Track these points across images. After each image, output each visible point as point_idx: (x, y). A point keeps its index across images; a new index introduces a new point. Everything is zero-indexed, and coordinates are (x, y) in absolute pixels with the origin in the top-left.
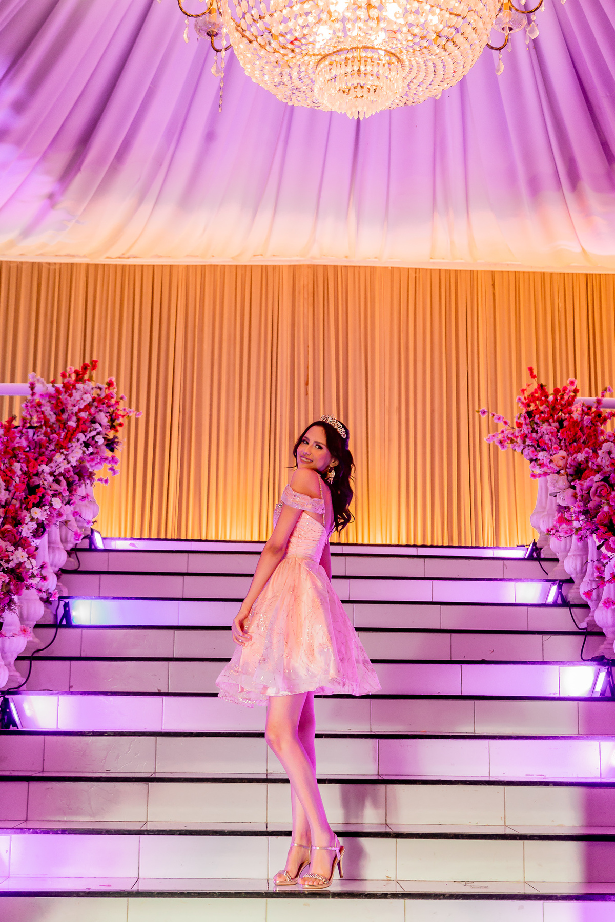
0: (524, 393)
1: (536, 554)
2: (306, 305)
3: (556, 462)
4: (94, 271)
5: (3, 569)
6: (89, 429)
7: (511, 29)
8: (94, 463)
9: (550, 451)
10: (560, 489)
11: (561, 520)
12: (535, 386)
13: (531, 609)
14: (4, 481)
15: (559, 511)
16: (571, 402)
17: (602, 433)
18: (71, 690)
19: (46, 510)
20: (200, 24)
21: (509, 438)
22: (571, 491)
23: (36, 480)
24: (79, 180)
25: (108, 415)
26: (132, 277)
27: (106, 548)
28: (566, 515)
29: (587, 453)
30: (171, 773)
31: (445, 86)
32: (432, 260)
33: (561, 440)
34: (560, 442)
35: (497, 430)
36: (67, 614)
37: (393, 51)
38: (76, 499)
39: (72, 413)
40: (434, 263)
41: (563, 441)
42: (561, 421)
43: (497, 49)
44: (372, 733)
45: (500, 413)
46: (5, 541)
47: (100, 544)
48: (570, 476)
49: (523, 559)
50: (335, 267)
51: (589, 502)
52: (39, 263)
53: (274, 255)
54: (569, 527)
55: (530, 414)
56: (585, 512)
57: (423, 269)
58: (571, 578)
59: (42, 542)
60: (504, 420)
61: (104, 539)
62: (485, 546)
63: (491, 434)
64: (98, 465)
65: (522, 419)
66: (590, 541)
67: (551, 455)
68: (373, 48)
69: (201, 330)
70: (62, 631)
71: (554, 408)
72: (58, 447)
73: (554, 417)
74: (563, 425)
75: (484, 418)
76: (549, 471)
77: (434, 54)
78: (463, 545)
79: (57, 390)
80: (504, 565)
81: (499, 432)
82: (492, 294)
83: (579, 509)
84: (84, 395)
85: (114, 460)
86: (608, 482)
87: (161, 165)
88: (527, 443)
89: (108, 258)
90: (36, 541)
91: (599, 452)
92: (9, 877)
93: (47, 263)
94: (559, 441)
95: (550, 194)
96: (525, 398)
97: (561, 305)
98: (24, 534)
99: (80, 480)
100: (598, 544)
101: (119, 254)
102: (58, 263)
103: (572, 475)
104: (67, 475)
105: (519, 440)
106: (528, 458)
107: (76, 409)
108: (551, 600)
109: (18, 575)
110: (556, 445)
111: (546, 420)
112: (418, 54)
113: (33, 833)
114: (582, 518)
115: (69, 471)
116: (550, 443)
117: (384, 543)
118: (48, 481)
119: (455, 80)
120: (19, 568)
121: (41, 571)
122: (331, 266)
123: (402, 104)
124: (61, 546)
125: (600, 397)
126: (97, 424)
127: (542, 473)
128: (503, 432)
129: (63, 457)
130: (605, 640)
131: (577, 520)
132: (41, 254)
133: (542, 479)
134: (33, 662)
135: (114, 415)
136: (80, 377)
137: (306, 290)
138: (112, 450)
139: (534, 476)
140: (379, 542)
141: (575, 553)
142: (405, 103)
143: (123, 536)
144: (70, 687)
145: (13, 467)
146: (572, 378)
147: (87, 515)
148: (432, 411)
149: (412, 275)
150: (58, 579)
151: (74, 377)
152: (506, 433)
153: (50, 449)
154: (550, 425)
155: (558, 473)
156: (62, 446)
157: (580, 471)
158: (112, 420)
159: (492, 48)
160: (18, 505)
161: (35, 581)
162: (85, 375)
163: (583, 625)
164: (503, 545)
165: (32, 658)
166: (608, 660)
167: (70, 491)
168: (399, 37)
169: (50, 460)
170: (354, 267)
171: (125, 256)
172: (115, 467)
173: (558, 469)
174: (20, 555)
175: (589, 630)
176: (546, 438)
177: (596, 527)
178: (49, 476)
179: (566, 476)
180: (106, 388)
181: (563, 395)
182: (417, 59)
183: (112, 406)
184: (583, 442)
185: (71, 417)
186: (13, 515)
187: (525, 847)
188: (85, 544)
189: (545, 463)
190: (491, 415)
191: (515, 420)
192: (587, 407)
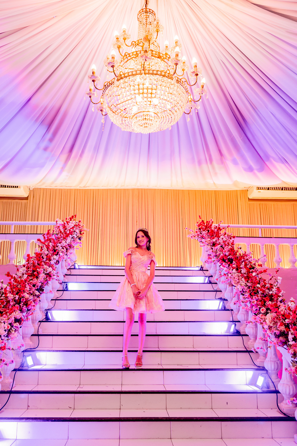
0: (198, 223)
1: (202, 269)
2: (136, 200)
3: (207, 242)
4: (76, 191)
5: (45, 273)
6: (73, 234)
7: (191, 108)
8: (75, 244)
10: (208, 249)
12: (201, 221)
13: (200, 284)
14: (47, 248)
15: (208, 256)
16: (211, 225)
17: (220, 233)
19: (58, 256)
20: (98, 107)
21: (194, 236)
22: (212, 250)
23: (56, 248)
24: (70, 163)
25: (79, 230)
26: (87, 193)
27: (79, 268)
28: (210, 257)
29: (216, 239)
31: (172, 124)
33: (208, 236)
35: (190, 234)
36: (67, 287)
37: (155, 112)
38: (69, 253)
39: (68, 229)
40: (172, 188)
41: (209, 236)
42: (208, 231)
44: (155, 321)
45: (191, 229)
46: (46, 265)
47: (77, 267)
49: (198, 270)
51: (217, 253)
52: (61, 189)
53: (127, 186)
54: (211, 260)
55: (200, 229)
56: (216, 256)
57: (169, 189)
58: (212, 275)
59: (58, 266)
60: (192, 231)
61: (78, 266)
62: (187, 267)
65: (197, 230)
66: (217, 264)
67: (206, 240)
68: (149, 111)
69: (107, 207)
70: (65, 292)
71: (206, 227)
72: (63, 239)
73: (206, 229)
75: (187, 230)
76: (205, 245)
77: (168, 113)
78: (181, 266)
79: (64, 223)
80: (193, 272)
82: (188, 196)
83: (214, 255)
84: (72, 224)
85: (80, 243)
86: (222, 247)
87: (93, 158)
88: (199, 237)
89: (80, 187)
90: (56, 265)
91: (219, 238)
92: (46, 365)
93: (63, 189)
95: (204, 166)
96: (198, 225)
97: (208, 199)
98: (52, 263)
99: (70, 248)
100: (220, 265)
101: (83, 186)
102: (67, 189)
103: (212, 246)
104: (66, 247)
105: (197, 236)
106: (199, 241)
108: (206, 282)
109: (50, 275)
110: (207, 237)
111: (204, 230)
112: (163, 113)
113: (53, 351)
114: (215, 257)
115: (67, 245)
116: (205, 237)
117: (159, 266)
119: (175, 122)
120: (50, 273)
121: (57, 274)
123: (159, 130)
124: (65, 268)
125: (219, 223)
126: (76, 232)
127: (203, 245)
128: (192, 234)
129: (65, 241)
133: (203, 247)
135: (81, 230)
136: (71, 219)
137: (136, 195)
138: (80, 240)
139: (201, 246)
141: (213, 268)
143: (85, 265)
144: (66, 308)
145: (49, 244)
146: (211, 219)
147: (73, 259)
148: (172, 229)
149: (166, 191)
150: (64, 277)
151: (69, 219)
152: (193, 234)
153: (61, 239)
154: (205, 232)
155: (208, 245)
156: (65, 238)
157: (214, 244)
158: (81, 232)
159: (186, 113)
160: (51, 255)
161: (55, 277)
162: (73, 218)
163: (215, 289)
164: (193, 266)
165: (56, 300)
166: (223, 299)
167: (67, 251)
168: (157, 107)
169: (61, 242)
170: (150, 189)
171: (86, 186)
172: (81, 245)
173: (208, 244)
174: (50, 269)
175: (217, 290)
176: (204, 235)
177: (219, 260)
178: (60, 247)
179: (210, 246)
180: (79, 223)
181: (209, 223)
182: (163, 115)
183: (81, 228)
184: (215, 236)
185: (68, 231)
186: (49, 258)
187: (199, 354)
188: (73, 267)
189: (204, 242)
190: (189, 229)
191: (195, 231)
192: (216, 226)
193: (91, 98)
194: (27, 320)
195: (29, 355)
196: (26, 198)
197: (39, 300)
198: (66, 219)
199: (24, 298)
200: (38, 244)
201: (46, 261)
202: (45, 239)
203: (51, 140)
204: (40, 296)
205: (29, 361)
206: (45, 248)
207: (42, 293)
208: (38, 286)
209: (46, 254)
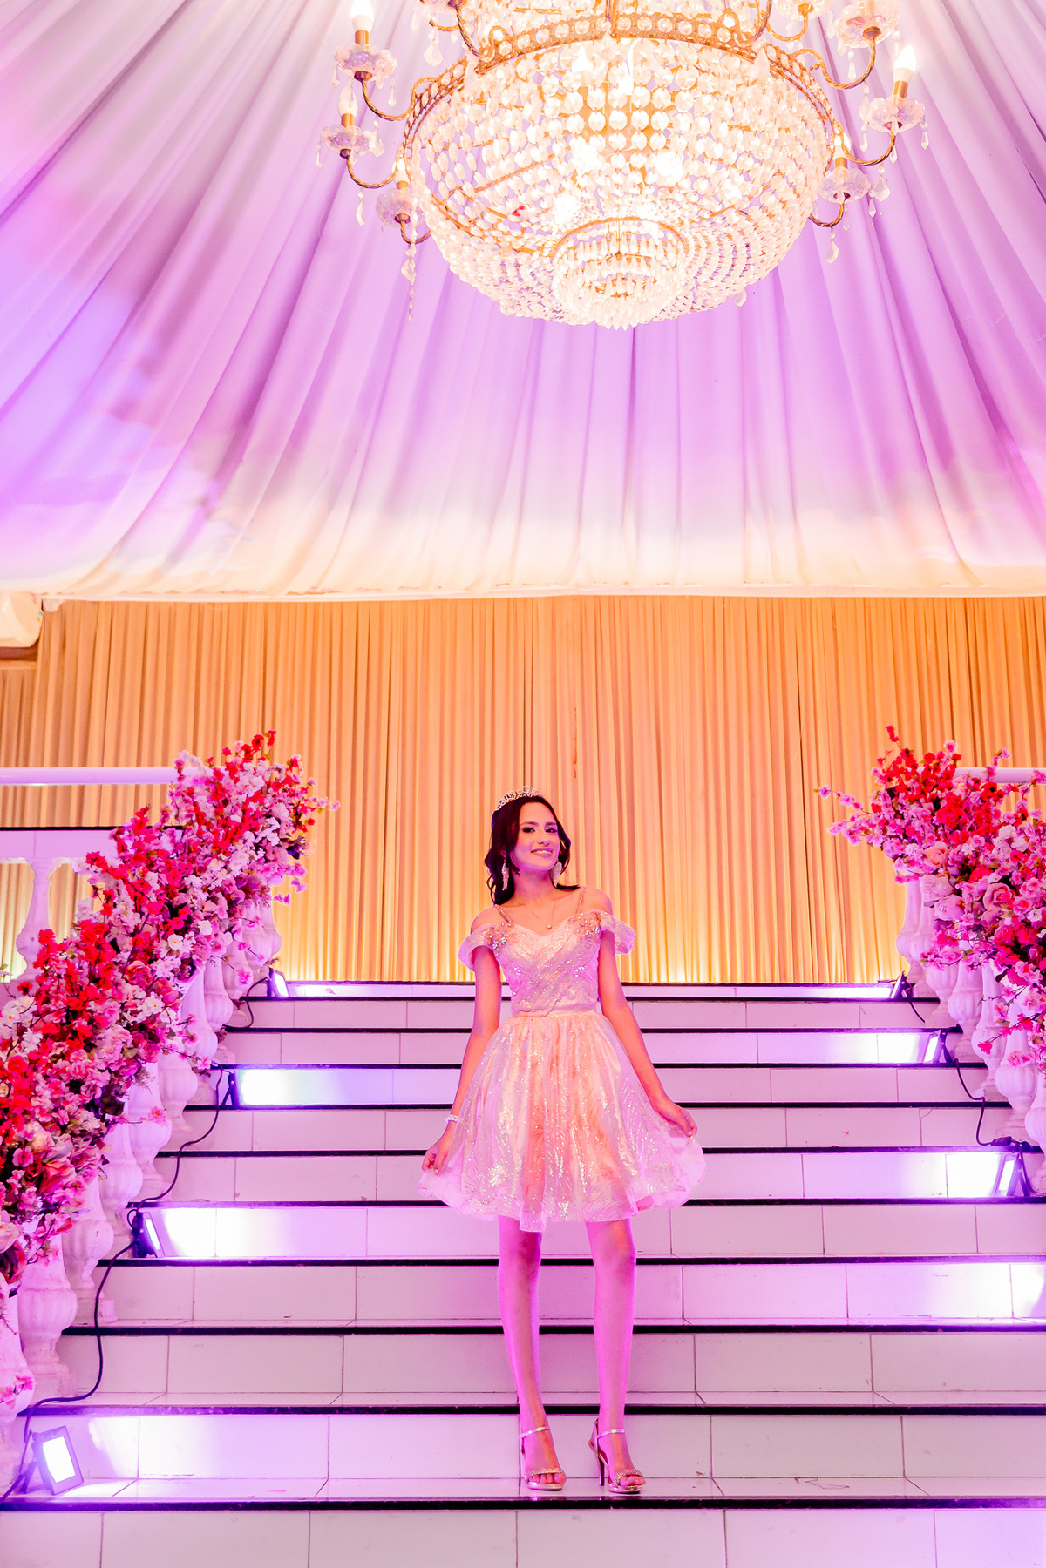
0: (881, 764)
1: (906, 993)
2: (571, 651)
3: (932, 857)
4: (276, 613)
5: (128, 1024)
6: (261, 826)
7: (847, 196)
8: (269, 875)
9: (922, 844)
10: (938, 895)
11: (943, 940)
12: (897, 753)
13: (901, 1071)
14: (135, 899)
15: (938, 928)
16: (949, 775)
17: (998, 814)
18: (237, 1200)
19: (190, 938)
20: (384, 204)
21: (862, 829)
22: (955, 898)
23: (181, 898)
24: (241, 474)
25: (291, 807)
26: (328, 621)
27: (292, 996)
28: (949, 933)
29: (977, 841)
30: (379, 1320)
31: (751, 278)
32: (746, 585)
33: (937, 827)
34: (936, 830)
35: (845, 817)
36: (233, 1091)
37: (669, 223)
38: (240, 923)
39: (238, 805)
40: (749, 589)
41: (941, 828)
42: (936, 801)
43: (826, 225)
44: (674, 1257)
45: (848, 793)
46: (133, 984)
47: (282, 991)
48: (952, 877)
49: (889, 1000)
50: (611, 598)
51: (982, 913)
52: (199, 604)
53: (524, 584)
54: (954, 950)
55: (892, 793)
56: (978, 927)
57: (733, 597)
58: (958, 1025)
59: (193, 987)
60: (855, 802)
61: (288, 983)
62: (833, 982)
63: (837, 823)
64: (277, 878)
65: (881, 799)
66: (985, 971)
67: (924, 849)
68: (638, 219)
69: (426, 689)
70: (221, 1113)
71: (925, 782)
72: (215, 851)
73: (926, 795)
74: (940, 806)
75: (826, 799)
76: (921, 872)
77: (731, 224)
78: (803, 982)
79: (218, 774)
80: (860, 1009)
81: (849, 819)
82: (832, 630)
83: (968, 924)
84: (252, 780)
85: (298, 870)
86: (1009, 884)
87: (355, 451)
88: (888, 834)
89: (290, 593)
90: (181, 984)
91: (994, 840)
92: (136, 1479)
93: (209, 604)
94: (934, 828)
95: (910, 476)
96: (883, 771)
97: (931, 642)
98: (159, 974)
99: (247, 898)
100: (997, 973)
101: (306, 588)
102: (226, 603)
103: (955, 876)
104: (227, 890)
105: (877, 830)
106: (891, 854)
107: (243, 799)
108: (929, 1058)
109: (150, 1033)
110: (930, 834)
111: (912, 800)
112: (707, 224)
114: (973, 935)
115: (231, 884)
116: (922, 832)
117: (689, 981)
118: (199, 899)
119: (765, 269)
120: (152, 1023)
121: (186, 1027)
122: (605, 596)
123: (688, 310)
124: (225, 993)
125: (990, 765)
126: (273, 818)
127: (912, 874)
128: (853, 819)
129: (222, 865)
130: (1011, 1114)
131: (965, 938)
132: (199, 591)
133: (913, 883)
134: (181, 1159)
135: (300, 807)
136: (248, 752)
137: (570, 630)
138: (296, 856)
139: (899, 879)
140: (681, 980)
141: (963, 989)
142: (692, 308)
143: (321, 979)
144: (236, 1195)
145: (147, 879)
146: (948, 741)
147: (263, 948)
148: (753, 796)
149: (719, 606)
150: (219, 1041)
151: (241, 754)
152: (858, 820)
153: (202, 853)
154: (921, 806)
155: (935, 873)
156: (223, 849)
157: (967, 870)
158: (298, 815)
159: (819, 224)
160: (153, 932)
161: (177, 1041)
162: (257, 750)
163: (978, 1094)
164: (858, 980)
165: (180, 1154)
166: (1017, 1143)
167: (231, 914)
168: (677, 196)
169: (203, 869)
170: (637, 597)
171: (318, 591)
172: (301, 879)
173: (935, 868)
174: (151, 1004)
175: (986, 1100)
176: (916, 824)
177: (994, 949)
178: (200, 892)
179: (947, 877)
180: (287, 770)
181: (938, 765)
182: (705, 233)
183: (297, 795)
184: (970, 829)
185: (236, 811)
186: (145, 947)
187: (904, 1426)
188: (261, 990)
189: (913, 860)
190: (835, 796)
191: (870, 802)
192: (973, 779)
193: (347, 157)
194: (45, 1256)
195: (53, 1433)
196: (28, 652)
197: (103, 1157)
198: (226, 752)
199: (28, 1149)
200: (92, 881)
201: (131, 960)
202: (122, 854)
203: (149, 367)
204: (103, 1135)
205: (56, 1459)
206: (125, 902)
207: (114, 1122)
208: (95, 1086)
209: (128, 927)
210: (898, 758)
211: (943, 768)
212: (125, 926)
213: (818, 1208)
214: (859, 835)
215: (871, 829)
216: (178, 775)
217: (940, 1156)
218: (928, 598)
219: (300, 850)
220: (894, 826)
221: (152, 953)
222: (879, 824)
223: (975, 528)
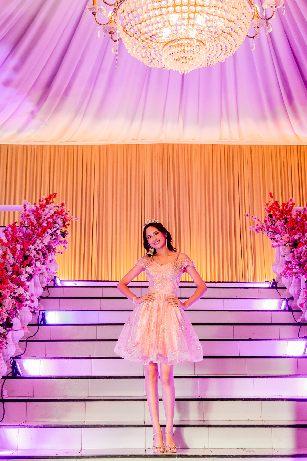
0: (267, 206)
1: (275, 285)
2: (158, 163)
3: (284, 240)
4: (54, 148)
5: (13, 297)
6: (53, 227)
7: (258, 28)
8: (55, 244)
9: (281, 234)
10: (286, 253)
11: (287, 269)
13: (273, 312)
14: (12, 254)
15: (286, 264)
16: (291, 210)
18: (46, 356)
19: (33, 268)
20: (106, 28)
21: (260, 228)
22: (292, 254)
23: (27, 253)
24: (46, 104)
25: (62, 220)
26: (72, 151)
27: (62, 286)
28: (290, 266)
29: (299, 235)
30: (97, 397)
31: (227, 56)
32: (220, 140)
34: (286, 230)
35: (254, 224)
36: (44, 319)
37: (200, 40)
38: (47, 261)
39: (45, 219)
40: (221, 142)
41: (287, 229)
42: (286, 219)
43: (252, 38)
44: (195, 376)
45: (256, 216)
46: (13, 283)
47: (59, 284)
49: (269, 288)
50: (173, 145)
51: (301, 259)
52: (27, 145)
53: (142, 139)
54: (291, 272)
55: (271, 216)
56: (299, 264)
57: (216, 145)
58: (292, 297)
59: (31, 283)
60: (258, 219)
61: (61, 281)
62: (250, 282)
63: (251, 226)
64: (58, 245)
65: (267, 218)
66: (302, 279)
67: (282, 236)
70: (41, 327)
71: (282, 213)
72: (38, 236)
73: (282, 217)
74: (287, 221)
75: (248, 218)
76: (280, 244)
77: (221, 41)
78: (239, 281)
79: (37, 208)
80: (259, 291)
82: (250, 156)
83: (296, 263)
84: (50, 210)
85: (65, 242)
87: (86, 97)
88: (269, 231)
89: (60, 142)
90: (28, 283)
91: (305, 234)
92: (18, 449)
93: (30, 145)
94: (285, 229)
96: (268, 208)
97: (285, 161)
98: (22, 280)
99: (49, 252)
100: (306, 280)
101: (66, 140)
102: (36, 145)
103: (292, 246)
104: (42, 250)
105: (265, 229)
106: (270, 238)
107: (46, 217)
108: (282, 308)
109: (19, 300)
110: (284, 231)
111: (278, 219)
112: (213, 41)
113: (29, 427)
114: (297, 267)
115: (44, 248)
116: (281, 230)
118: (33, 253)
119: (231, 54)
120: (20, 297)
121: (31, 298)
122: (170, 144)
124: (40, 285)
125: (305, 207)
126: (57, 225)
127: (277, 245)
128: (257, 225)
129: (41, 241)
131: (295, 268)
132: (27, 141)
133: (277, 248)
134: (27, 343)
135: (65, 220)
136: (48, 201)
137: (158, 156)
138: (64, 237)
139: (273, 247)
141: (294, 285)
142: (207, 65)
143: (70, 280)
144: (46, 355)
145: (16, 247)
146: (291, 198)
147: (53, 269)
148: (222, 215)
149: (211, 148)
150: (39, 302)
151: (45, 201)
152: (259, 225)
153: (34, 237)
154: (281, 221)
155: (285, 245)
156: (40, 236)
157: (296, 244)
158: (64, 222)
159: (249, 37)
160: (19, 265)
161: (29, 303)
162: (50, 200)
163: (299, 320)
164: (258, 281)
165: (27, 341)
167: (44, 258)
168: (204, 33)
169: (34, 243)
170: (182, 144)
171: (69, 141)
172: (66, 245)
173: (285, 243)
174: (21, 290)
175: (302, 323)
176: (279, 228)
177: (305, 272)
178: (34, 251)
179: (289, 246)
180: (61, 207)
181: (287, 206)
182: (212, 43)
183: (64, 215)
184: (297, 230)
185: (44, 221)
186: (16, 270)
187: (272, 431)
188: (52, 284)
189: (278, 240)
190: (251, 217)
191: (263, 219)
192: (299, 212)
193: (95, 15)
197: (6, 342)
198: (40, 200)
201: (12, 275)
202: (7, 238)
203: (17, 69)
204: (6, 335)
206: (10, 255)
207: (9, 330)
208: (4, 318)
209: (11, 263)
210: (273, 203)
211: (288, 207)
212: (10, 263)
213: (244, 359)
214: (259, 231)
215: (263, 228)
216: (24, 209)
217: (286, 342)
218: (284, 145)
219: (66, 235)
220: (271, 228)
221: (18, 272)
222: (266, 227)
223: (301, 124)
